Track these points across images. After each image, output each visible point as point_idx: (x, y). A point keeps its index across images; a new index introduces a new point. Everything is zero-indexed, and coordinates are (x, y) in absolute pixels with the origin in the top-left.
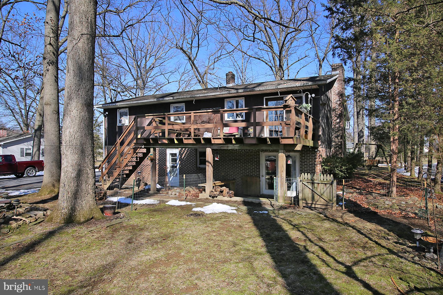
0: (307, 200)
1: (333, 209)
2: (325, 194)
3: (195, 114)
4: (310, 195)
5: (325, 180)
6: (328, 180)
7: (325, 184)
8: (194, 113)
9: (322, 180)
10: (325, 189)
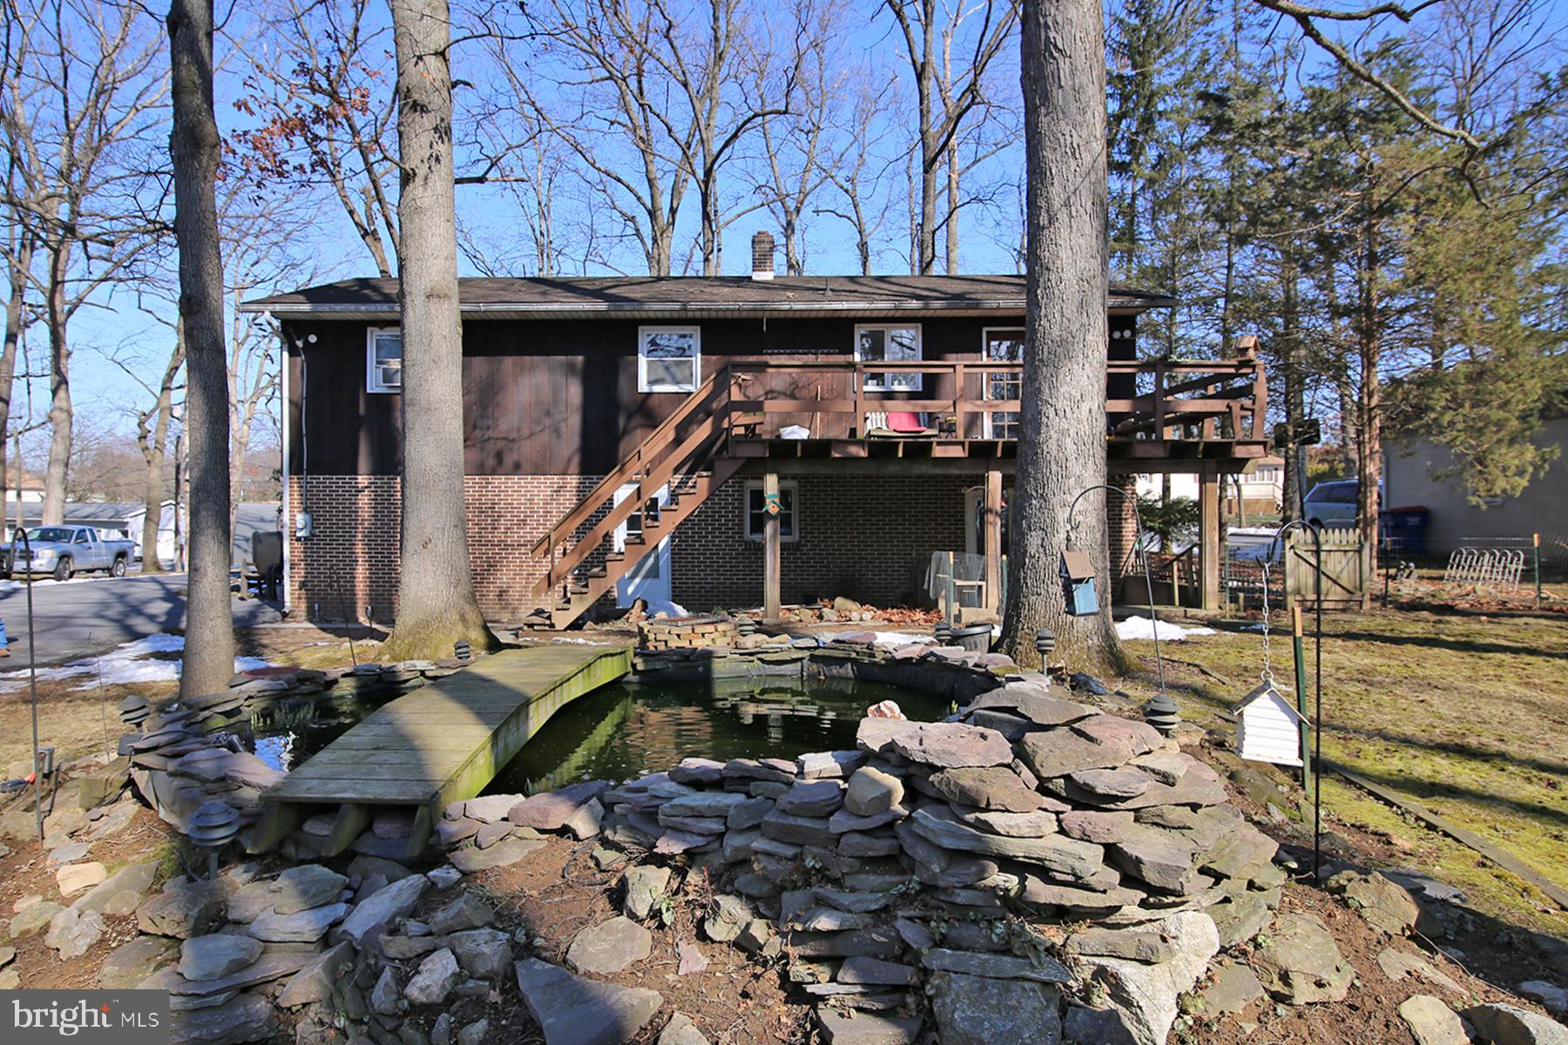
0: (1303, 592)
1: (1364, 607)
2: (1344, 575)
3: (967, 370)
4: (1311, 581)
5: (1344, 543)
6: (1351, 541)
7: (1345, 551)
8: (966, 366)
9: (1337, 542)
10: (1344, 563)
